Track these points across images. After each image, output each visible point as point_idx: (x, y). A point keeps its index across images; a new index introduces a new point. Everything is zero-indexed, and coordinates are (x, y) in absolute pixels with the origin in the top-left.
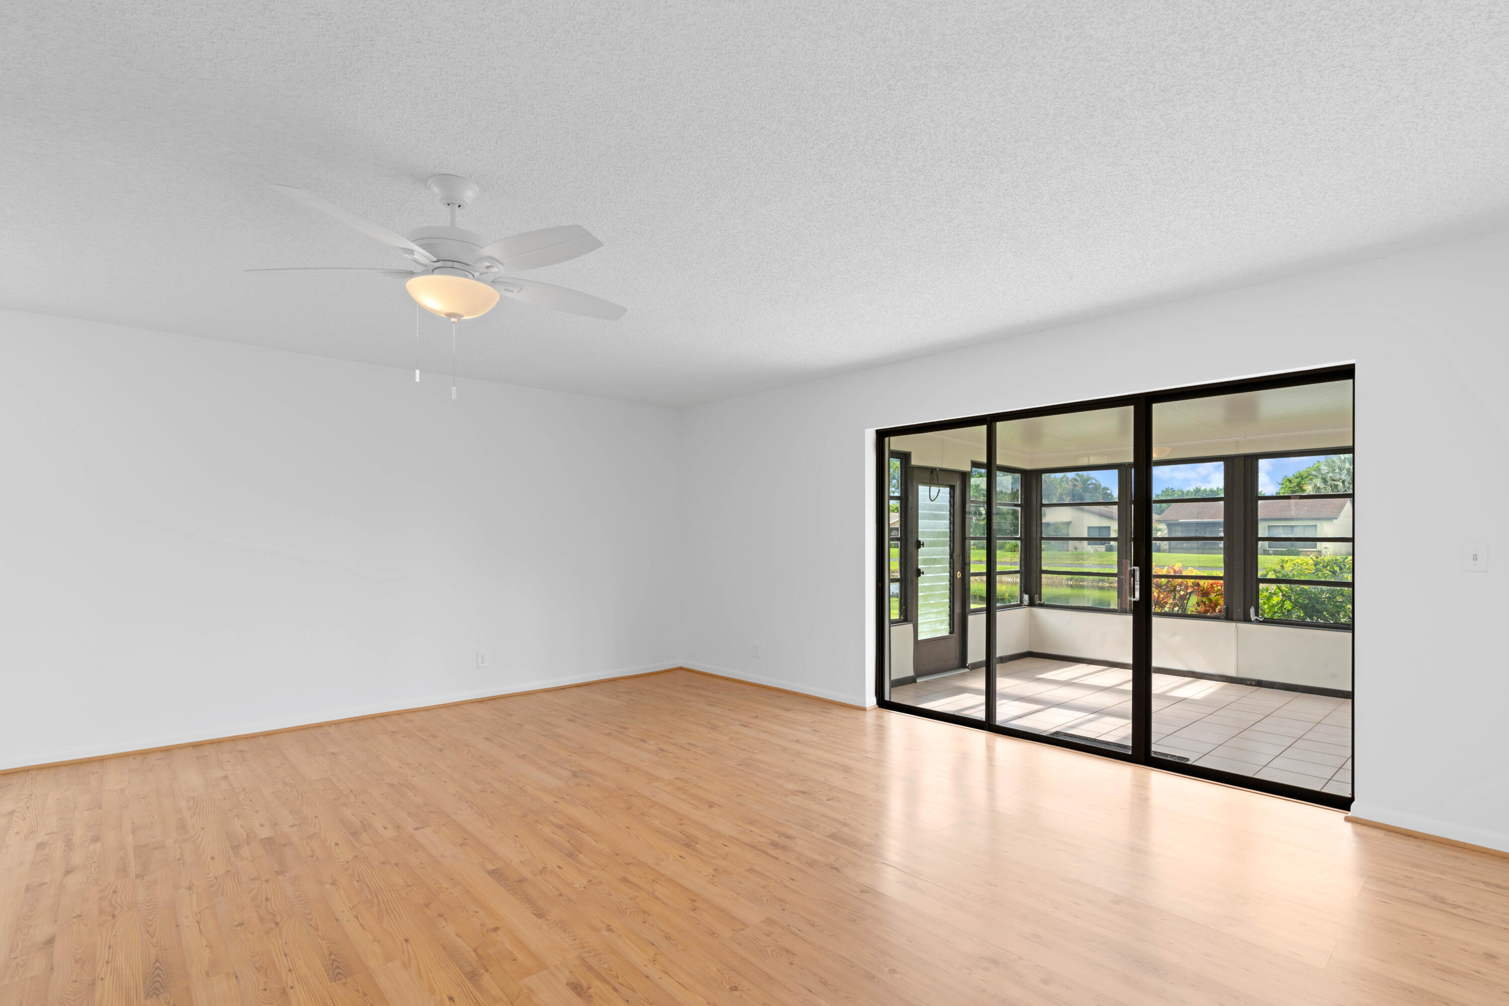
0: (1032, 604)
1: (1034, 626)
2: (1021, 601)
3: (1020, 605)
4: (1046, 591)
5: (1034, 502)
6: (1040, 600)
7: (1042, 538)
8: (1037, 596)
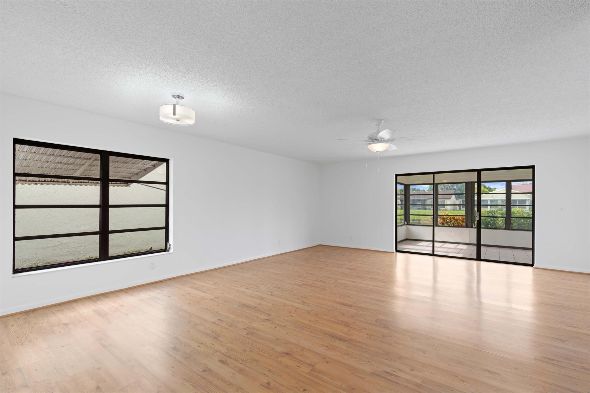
0: (407, 224)
1: (408, 231)
2: (404, 223)
3: (404, 225)
4: (411, 221)
5: (408, 194)
6: (410, 223)
7: (410, 205)
8: (409, 222)
